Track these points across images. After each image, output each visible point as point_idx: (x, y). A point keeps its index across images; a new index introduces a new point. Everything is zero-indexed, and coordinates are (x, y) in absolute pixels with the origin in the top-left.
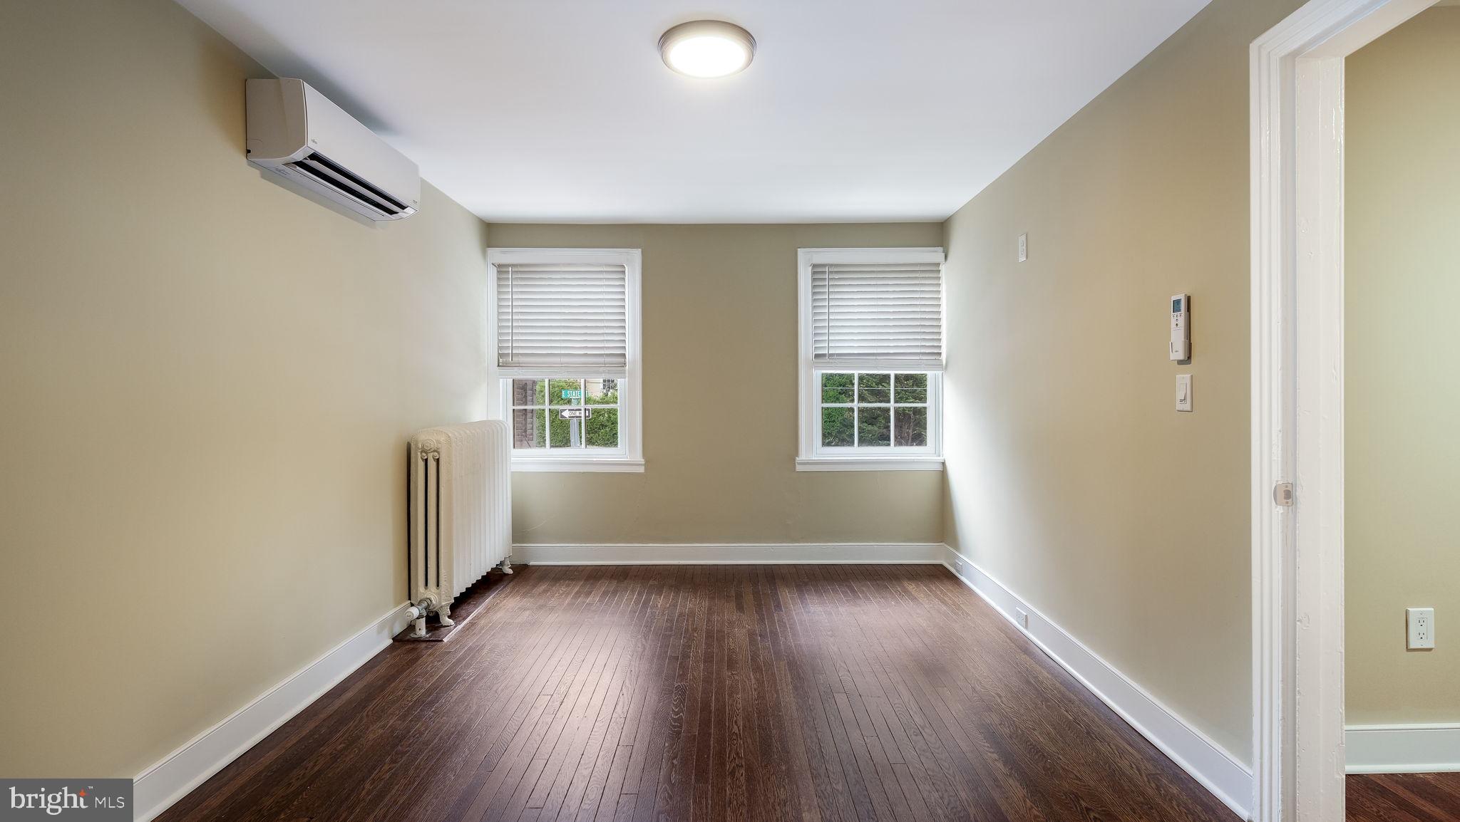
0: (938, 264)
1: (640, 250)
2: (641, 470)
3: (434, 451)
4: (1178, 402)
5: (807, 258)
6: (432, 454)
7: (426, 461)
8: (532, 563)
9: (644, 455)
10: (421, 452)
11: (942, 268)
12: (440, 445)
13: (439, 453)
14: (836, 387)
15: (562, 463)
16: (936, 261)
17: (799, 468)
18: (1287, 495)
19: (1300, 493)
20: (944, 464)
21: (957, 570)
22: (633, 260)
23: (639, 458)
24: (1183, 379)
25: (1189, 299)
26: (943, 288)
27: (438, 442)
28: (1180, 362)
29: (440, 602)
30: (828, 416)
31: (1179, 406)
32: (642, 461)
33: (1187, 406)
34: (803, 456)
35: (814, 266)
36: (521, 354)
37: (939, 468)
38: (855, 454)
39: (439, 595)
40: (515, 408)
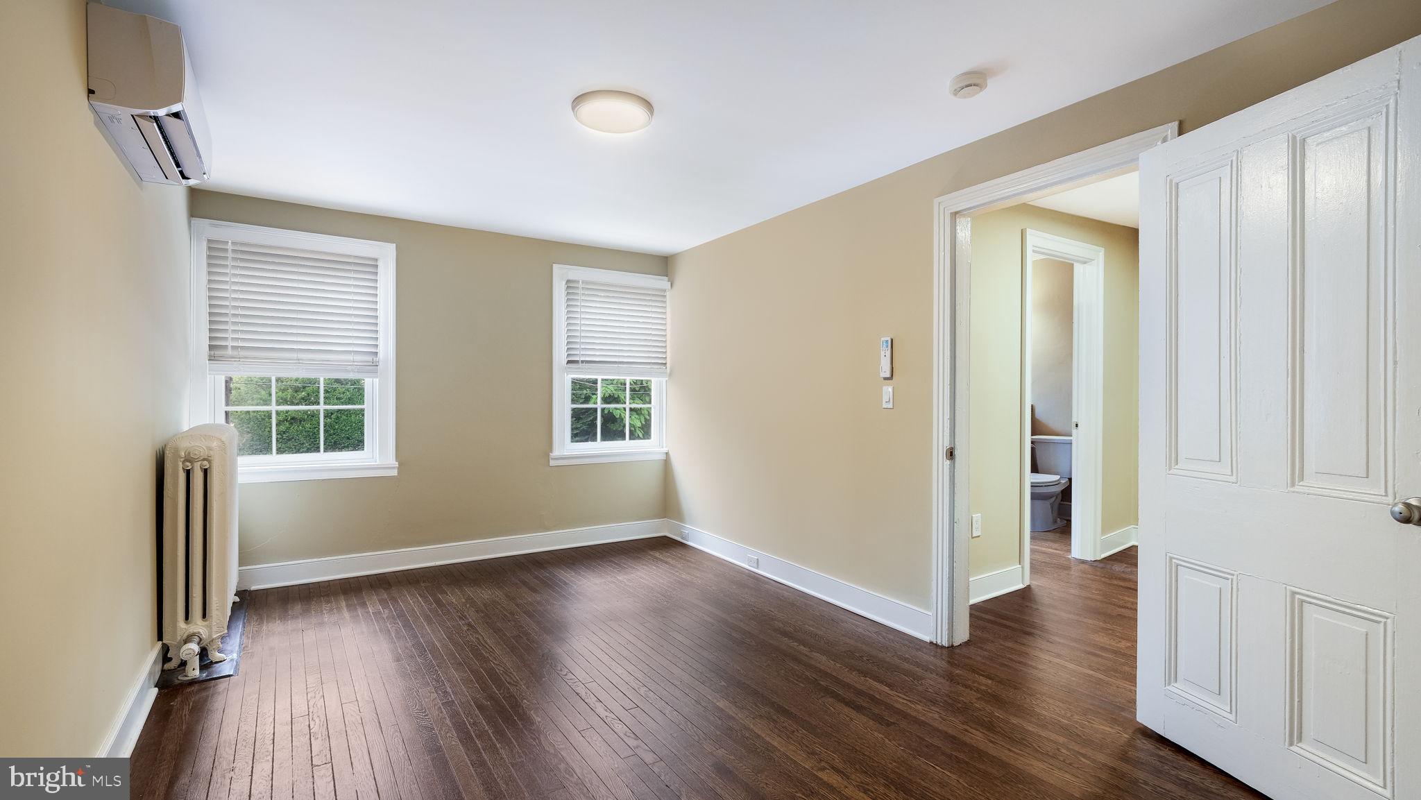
0: (665, 291)
1: (395, 245)
2: (395, 473)
3: (204, 460)
4: (884, 402)
5: (561, 274)
6: (199, 463)
7: (188, 473)
8: (253, 588)
9: (397, 458)
10: (183, 462)
11: (667, 294)
12: (211, 453)
13: (210, 462)
14: (582, 390)
15: (296, 471)
16: (664, 288)
17: (552, 463)
18: (951, 454)
19: (957, 453)
20: (667, 454)
21: (683, 538)
22: (386, 254)
23: (391, 460)
24: (888, 390)
25: (892, 340)
26: (668, 310)
27: (210, 449)
28: (885, 379)
29: (210, 635)
30: (577, 415)
31: (885, 406)
32: (397, 464)
33: (890, 406)
34: (556, 452)
35: (568, 281)
36: (242, 348)
37: (663, 457)
38: (599, 447)
39: (210, 627)
40: (230, 409)
